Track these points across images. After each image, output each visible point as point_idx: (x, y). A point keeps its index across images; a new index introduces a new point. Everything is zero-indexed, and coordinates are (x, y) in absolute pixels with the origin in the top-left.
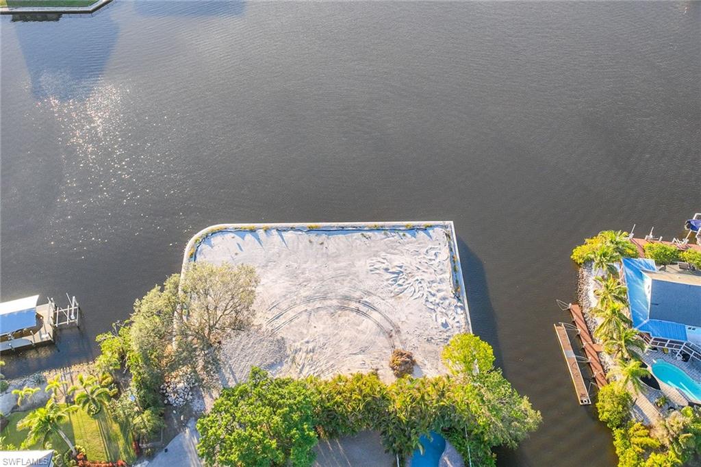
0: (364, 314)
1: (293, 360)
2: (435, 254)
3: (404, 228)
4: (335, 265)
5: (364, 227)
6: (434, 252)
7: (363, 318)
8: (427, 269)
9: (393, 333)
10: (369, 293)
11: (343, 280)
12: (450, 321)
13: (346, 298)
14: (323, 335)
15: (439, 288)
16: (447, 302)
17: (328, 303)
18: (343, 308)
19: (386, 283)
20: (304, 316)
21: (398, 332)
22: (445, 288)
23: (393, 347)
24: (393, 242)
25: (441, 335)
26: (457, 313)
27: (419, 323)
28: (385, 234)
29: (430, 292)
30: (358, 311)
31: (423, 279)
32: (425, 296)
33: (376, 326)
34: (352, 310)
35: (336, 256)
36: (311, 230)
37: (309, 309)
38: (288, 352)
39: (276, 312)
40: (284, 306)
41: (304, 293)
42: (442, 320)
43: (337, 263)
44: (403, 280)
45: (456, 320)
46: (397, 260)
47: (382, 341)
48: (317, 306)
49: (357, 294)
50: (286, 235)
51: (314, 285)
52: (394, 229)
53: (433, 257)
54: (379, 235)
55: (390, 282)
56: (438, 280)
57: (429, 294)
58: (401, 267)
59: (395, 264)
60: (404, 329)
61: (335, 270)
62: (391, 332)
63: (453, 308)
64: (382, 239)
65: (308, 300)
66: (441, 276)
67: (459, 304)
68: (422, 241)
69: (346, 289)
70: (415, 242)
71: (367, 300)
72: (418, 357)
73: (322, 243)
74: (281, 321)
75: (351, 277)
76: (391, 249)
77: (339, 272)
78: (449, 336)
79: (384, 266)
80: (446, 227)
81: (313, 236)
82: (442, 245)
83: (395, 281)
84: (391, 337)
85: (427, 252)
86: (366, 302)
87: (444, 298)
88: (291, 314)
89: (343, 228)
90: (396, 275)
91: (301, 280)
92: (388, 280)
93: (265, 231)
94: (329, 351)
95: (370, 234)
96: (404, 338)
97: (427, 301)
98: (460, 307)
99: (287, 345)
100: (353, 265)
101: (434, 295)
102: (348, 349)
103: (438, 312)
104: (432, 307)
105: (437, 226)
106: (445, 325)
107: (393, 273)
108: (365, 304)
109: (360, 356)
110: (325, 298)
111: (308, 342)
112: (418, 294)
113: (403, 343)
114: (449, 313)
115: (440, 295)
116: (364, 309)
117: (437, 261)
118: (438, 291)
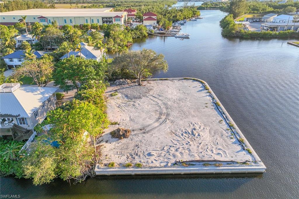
0: (157, 121)
1: (129, 101)
2: (219, 154)
3: (238, 138)
4: (192, 111)
6: (221, 152)
7: (155, 120)
8: (202, 148)
9: (144, 131)
11: (181, 114)
12: (152, 158)
13: (168, 115)
14: (143, 108)
15: (185, 154)
16: (171, 157)
17: (164, 109)
18: (161, 114)
19: (183, 128)
20: (155, 103)
21: (144, 133)
22: (185, 157)
23: (133, 130)
24: (222, 133)
25: (141, 152)
26: (161, 162)
27: (151, 142)
28: (228, 130)
29: (179, 148)
30: (159, 118)
31: (190, 145)
32: (175, 146)
33: (148, 124)
34: (160, 116)
35: (199, 111)
36: (215, 103)
37: (159, 104)
38: (134, 100)
39: (157, 96)
40: (160, 98)
41: (170, 103)
42: (153, 153)
43: (194, 112)
44: (187, 136)
45: (154, 161)
46: (205, 134)
48: (162, 107)
50: (208, 98)
51: (176, 105)
52: (234, 133)
53: (214, 152)
54: (226, 127)
55: (184, 131)
56: (193, 154)
57: (177, 148)
58: (199, 135)
59: (201, 133)
60: (147, 136)
61: (189, 111)
63: (166, 160)
64: (222, 128)
65: (165, 104)
66: (196, 155)
67: (169, 164)
69: (175, 115)
70: (227, 143)
72: (124, 140)
73: (207, 107)
74: (152, 98)
75: (184, 116)
77: (187, 112)
78: (139, 156)
79: (197, 128)
80: (255, 162)
81: (211, 104)
83: (186, 133)
84: (141, 130)
85: (219, 149)
86: (166, 121)
87: (174, 156)
88: (156, 100)
90: (191, 133)
91: (178, 102)
92: (186, 129)
93: (208, 92)
95: (224, 123)
97: (171, 146)
98: (167, 165)
99: (138, 99)
100: (194, 117)
101: (177, 150)
102: (133, 115)
103: (160, 152)
104: (165, 148)
106: (150, 154)
107: (192, 132)
108: (164, 121)
110: (167, 108)
111: (139, 104)
112: (175, 142)
113: (135, 135)
114: (161, 158)
115: (178, 154)
116: (161, 120)
117: (212, 154)
118: (181, 153)
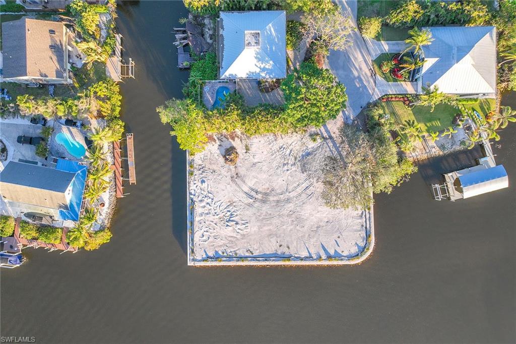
0: (253, 190)
1: (296, 158)
2: (203, 236)
3: (224, 259)
4: (271, 227)
5: (251, 260)
6: (204, 238)
7: (254, 187)
8: (210, 224)
10: (250, 205)
11: (266, 215)
12: (200, 184)
13: (264, 201)
14: (278, 175)
15: (203, 209)
16: (200, 199)
17: (276, 198)
18: (266, 194)
19: (238, 213)
21: (232, 177)
22: (200, 209)
23: (236, 167)
24: (231, 247)
25: (207, 175)
26: (195, 190)
27: (219, 183)
28: (236, 254)
30: (257, 192)
31: (214, 215)
32: (213, 203)
33: (246, 182)
34: (261, 193)
35: (270, 235)
36: (289, 258)
37: (287, 194)
38: (299, 163)
39: (308, 191)
40: (304, 196)
41: (291, 206)
42: (205, 185)
43: (270, 230)
44: (227, 215)
45: (196, 185)
46: (229, 231)
47: (242, 171)
48: (282, 196)
49: (257, 204)
50: (304, 254)
51: (285, 212)
52: (230, 258)
53: (205, 233)
54: (242, 253)
55: (235, 214)
56: (204, 216)
57: (211, 205)
58: (227, 226)
59: (230, 228)
60: (229, 179)
61: (271, 224)
62: (236, 177)
63: (197, 194)
64: (239, 249)
65: (288, 200)
66: (202, 218)
67: (192, 196)
68: (211, 247)
69: (264, 209)
70: (216, 247)
71: (251, 200)
72: (222, 160)
73: (280, 246)
74: (305, 185)
75: (261, 218)
76: (232, 241)
77: (268, 222)
78: (201, 174)
79: (239, 226)
80: (194, 260)
81: (287, 252)
82: (197, 244)
83: (231, 215)
84: (237, 174)
85: (209, 238)
87: (201, 201)
88: (299, 190)
89: (266, 260)
90: (231, 219)
91: (293, 216)
92: (237, 215)
93: (320, 257)
94: (275, 164)
95: (247, 254)
96: (229, 173)
97: (212, 199)
99: (300, 168)
100: (260, 227)
101: (208, 203)
102: (263, 166)
103: (206, 191)
104: (210, 195)
105: (200, 261)
106: (203, 182)
107: (233, 221)
108: (251, 197)
109: (256, 161)
110: (278, 201)
111: (288, 170)
112: (218, 204)
113: (230, 170)
114: (199, 191)
115: (203, 204)
116: (253, 194)
117: (202, 231)
118: (204, 207)
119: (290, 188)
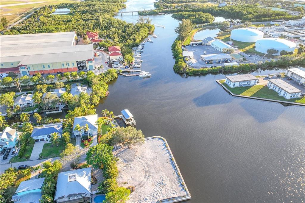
0: (145, 177)
1: (127, 164)
2: (174, 193)
3: (181, 182)
4: (160, 167)
5: (178, 172)
7: (144, 177)
8: (167, 191)
9: (140, 186)
10: (152, 177)
11: (156, 170)
12: (148, 201)
13: (149, 172)
14: (136, 169)
16: (155, 199)
17: (147, 168)
18: (146, 172)
19: (158, 181)
22: (160, 198)
23: (135, 186)
24: (175, 181)
25: (142, 198)
27: (145, 192)
28: (177, 178)
29: (158, 193)
31: (162, 191)
32: (155, 192)
33: (141, 181)
34: (146, 174)
35: (164, 167)
36: (172, 159)
37: (144, 164)
38: (129, 163)
39: (141, 157)
40: (143, 159)
41: (149, 162)
42: (148, 198)
44: (160, 185)
46: (168, 183)
47: (137, 183)
48: (145, 166)
49: (151, 174)
50: (168, 154)
51: (152, 164)
52: (180, 180)
53: (172, 193)
54: (176, 176)
58: (165, 184)
59: (166, 182)
60: (142, 188)
61: (159, 168)
63: (153, 201)
64: (174, 177)
65: (147, 164)
66: (165, 196)
68: (178, 189)
69: (153, 171)
70: (177, 187)
72: (133, 193)
73: (167, 163)
74: (139, 159)
75: (157, 172)
76: (172, 181)
77: (158, 169)
78: (142, 201)
79: (164, 179)
80: (187, 195)
81: (169, 160)
82: (179, 195)
83: (159, 183)
84: (139, 185)
85: (174, 191)
87: (156, 198)
88: (141, 161)
89: (175, 166)
90: (161, 183)
91: (153, 161)
93: (167, 149)
94: (131, 171)
95: (176, 174)
96: (139, 189)
99: (132, 162)
100: (162, 171)
101: (157, 195)
102: (133, 175)
103: (150, 197)
104: (152, 195)
105: (187, 192)
106: (146, 199)
108: (149, 177)
109: (131, 179)
110: (148, 167)
111: (133, 166)
112: (156, 190)
113: (137, 189)
114: (151, 200)
115: (157, 197)
116: (147, 177)
117: (171, 194)
118: (159, 196)
119: (141, 164)
